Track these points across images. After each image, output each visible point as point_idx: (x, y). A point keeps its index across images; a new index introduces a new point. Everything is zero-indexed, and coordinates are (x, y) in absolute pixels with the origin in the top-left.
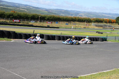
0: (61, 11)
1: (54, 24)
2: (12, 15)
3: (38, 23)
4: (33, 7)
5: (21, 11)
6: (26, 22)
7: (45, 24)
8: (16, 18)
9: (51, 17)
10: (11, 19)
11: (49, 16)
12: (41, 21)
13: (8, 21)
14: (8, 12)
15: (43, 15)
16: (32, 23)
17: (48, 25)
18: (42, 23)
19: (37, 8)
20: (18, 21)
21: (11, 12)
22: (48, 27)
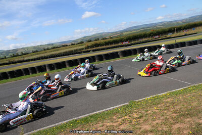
0: (195, 17)
1: (191, 31)
2: (152, 33)
3: (175, 34)
4: (168, 22)
5: (158, 28)
6: (164, 36)
7: (182, 33)
8: (155, 35)
9: (186, 26)
10: (152, 36)
11: (184, 25)
12: (177, 32)
13: (150, 39)
14: (148, 32)
15: (178, 26)
16: (170, 35)
17: (185, 33)
18: (179, 33)
19: (172, 21)
20: (158, 37)
21: (151, 31)
22: (186, 35)
